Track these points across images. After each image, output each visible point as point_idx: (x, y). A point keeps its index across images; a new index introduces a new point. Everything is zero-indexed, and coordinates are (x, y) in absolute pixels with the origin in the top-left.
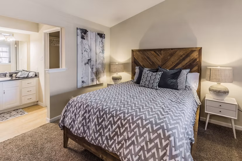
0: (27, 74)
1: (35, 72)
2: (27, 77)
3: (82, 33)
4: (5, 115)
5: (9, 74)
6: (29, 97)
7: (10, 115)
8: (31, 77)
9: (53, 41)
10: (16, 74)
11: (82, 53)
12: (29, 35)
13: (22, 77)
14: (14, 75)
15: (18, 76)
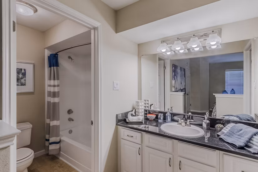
0: (247, 138)
2: (242, 148)
5: (208, 121)
10: (222, 126)
13: (230, 140)
14: (218, 126)
15: (223, 133)
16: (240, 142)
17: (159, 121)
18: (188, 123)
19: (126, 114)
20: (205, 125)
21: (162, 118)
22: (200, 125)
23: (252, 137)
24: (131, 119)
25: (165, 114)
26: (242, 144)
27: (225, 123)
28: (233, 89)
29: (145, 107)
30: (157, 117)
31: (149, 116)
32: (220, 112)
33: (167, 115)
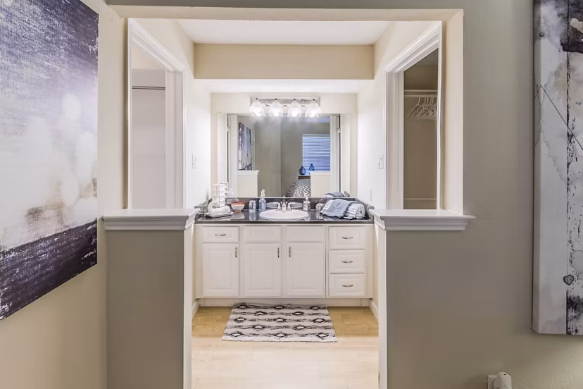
0: (344, 209)
1: (366, 206)
2: (342, 218)
3: (566, 18)
4: (289, 314)
5: (309, 202)
6: (348, 281)
7: (297, 324)
8: (354, 220)
9: (421, 103)
10: (322, 205)
11: (570, 136)
12: (356, 95)
13: (332, 215)
14: (318, 206)
15: (325, 210)
16: (340, 214)
17: (251, 211)
18: (289, 207)
19: (204, 208)
20: (306, 208)
21: (254, 207)
22: (302, 209)
23: (348, 207)
24: (213, 212)
25: (257, 200)
26: (342, 215)
27: (325, 201)
28: (312, 165)
29: (226, 194)
30: (247, 207)
31: (234, 206)
32: (316, 193)
33: (260, 201)
